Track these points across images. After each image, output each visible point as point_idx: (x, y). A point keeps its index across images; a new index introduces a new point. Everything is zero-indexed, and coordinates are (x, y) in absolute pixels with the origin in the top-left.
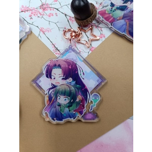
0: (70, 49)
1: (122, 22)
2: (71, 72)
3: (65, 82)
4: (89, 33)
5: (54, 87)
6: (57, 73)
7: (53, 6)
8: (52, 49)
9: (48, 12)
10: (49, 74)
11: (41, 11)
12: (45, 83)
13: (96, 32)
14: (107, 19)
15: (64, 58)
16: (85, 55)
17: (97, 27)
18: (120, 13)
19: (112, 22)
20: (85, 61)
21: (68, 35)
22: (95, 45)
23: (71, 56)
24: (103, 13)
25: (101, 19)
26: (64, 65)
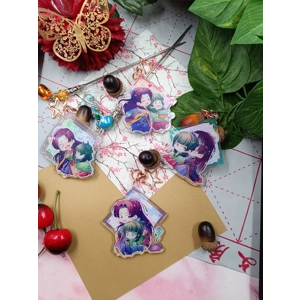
0: (134, 189)
1: (184, 166)
2: (136, 210)
3: (131, 219)
4: (154, 175)
5: (122, 224)
6: (124, 212)
7: (122, 145)
8: (120, 189)
9: (117, 151)
10: (117, 214)
11: (111, 150)
12: (114, 222)
13: (161, 174)
14: (170, 163)
15: (129, 198)
16: (149, 195)
17: (162, 168)
18: (182, 159)
19: (174, 166)
20: (150, 201)
21: (135, 175)
22: (159, 186)
23: (135, 196)
24: (167, 157)
25: (165, 161)
26: (129, 204)
